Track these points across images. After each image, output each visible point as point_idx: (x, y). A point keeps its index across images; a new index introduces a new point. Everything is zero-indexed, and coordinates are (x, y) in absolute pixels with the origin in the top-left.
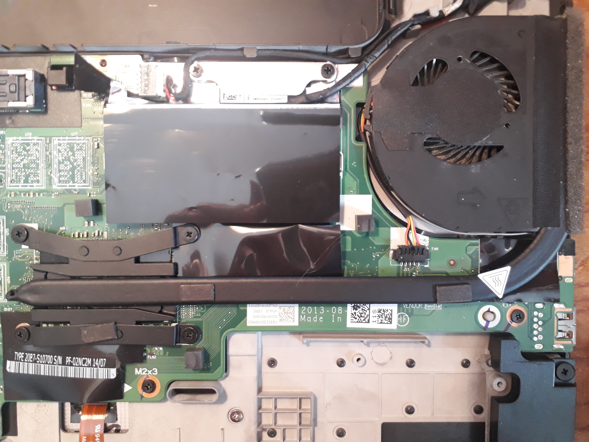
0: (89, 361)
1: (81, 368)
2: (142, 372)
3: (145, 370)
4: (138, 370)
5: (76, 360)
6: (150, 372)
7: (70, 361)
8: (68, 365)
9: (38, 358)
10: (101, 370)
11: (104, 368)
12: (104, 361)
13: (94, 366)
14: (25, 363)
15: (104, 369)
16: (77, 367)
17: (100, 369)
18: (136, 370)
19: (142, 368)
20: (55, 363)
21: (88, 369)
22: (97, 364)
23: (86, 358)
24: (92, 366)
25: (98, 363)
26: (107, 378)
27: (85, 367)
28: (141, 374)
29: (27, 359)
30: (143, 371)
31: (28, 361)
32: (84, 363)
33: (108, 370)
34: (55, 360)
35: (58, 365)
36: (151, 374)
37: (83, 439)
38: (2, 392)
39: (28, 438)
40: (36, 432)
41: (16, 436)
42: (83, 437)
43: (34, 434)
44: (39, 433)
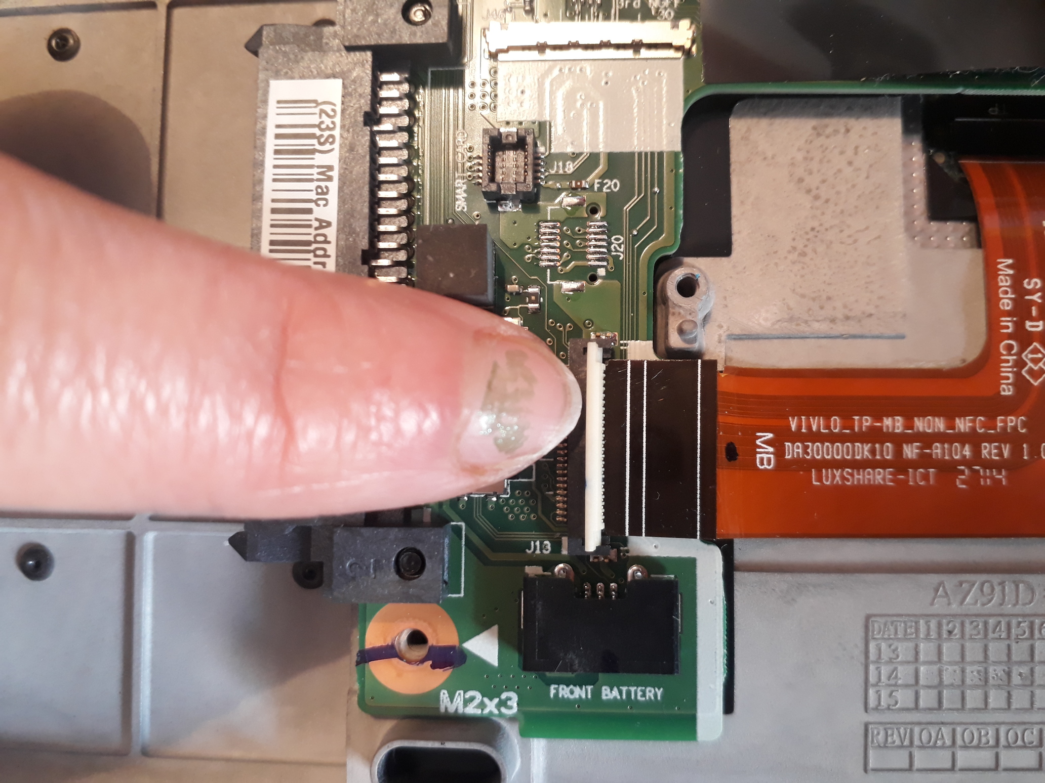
37: (999, 266)
38: (694, 49)
39: (776, 264)
40: (808, 237)
41: (724, 259)
42: (999, 260)
43: (800, 246)
44: (822, 241)
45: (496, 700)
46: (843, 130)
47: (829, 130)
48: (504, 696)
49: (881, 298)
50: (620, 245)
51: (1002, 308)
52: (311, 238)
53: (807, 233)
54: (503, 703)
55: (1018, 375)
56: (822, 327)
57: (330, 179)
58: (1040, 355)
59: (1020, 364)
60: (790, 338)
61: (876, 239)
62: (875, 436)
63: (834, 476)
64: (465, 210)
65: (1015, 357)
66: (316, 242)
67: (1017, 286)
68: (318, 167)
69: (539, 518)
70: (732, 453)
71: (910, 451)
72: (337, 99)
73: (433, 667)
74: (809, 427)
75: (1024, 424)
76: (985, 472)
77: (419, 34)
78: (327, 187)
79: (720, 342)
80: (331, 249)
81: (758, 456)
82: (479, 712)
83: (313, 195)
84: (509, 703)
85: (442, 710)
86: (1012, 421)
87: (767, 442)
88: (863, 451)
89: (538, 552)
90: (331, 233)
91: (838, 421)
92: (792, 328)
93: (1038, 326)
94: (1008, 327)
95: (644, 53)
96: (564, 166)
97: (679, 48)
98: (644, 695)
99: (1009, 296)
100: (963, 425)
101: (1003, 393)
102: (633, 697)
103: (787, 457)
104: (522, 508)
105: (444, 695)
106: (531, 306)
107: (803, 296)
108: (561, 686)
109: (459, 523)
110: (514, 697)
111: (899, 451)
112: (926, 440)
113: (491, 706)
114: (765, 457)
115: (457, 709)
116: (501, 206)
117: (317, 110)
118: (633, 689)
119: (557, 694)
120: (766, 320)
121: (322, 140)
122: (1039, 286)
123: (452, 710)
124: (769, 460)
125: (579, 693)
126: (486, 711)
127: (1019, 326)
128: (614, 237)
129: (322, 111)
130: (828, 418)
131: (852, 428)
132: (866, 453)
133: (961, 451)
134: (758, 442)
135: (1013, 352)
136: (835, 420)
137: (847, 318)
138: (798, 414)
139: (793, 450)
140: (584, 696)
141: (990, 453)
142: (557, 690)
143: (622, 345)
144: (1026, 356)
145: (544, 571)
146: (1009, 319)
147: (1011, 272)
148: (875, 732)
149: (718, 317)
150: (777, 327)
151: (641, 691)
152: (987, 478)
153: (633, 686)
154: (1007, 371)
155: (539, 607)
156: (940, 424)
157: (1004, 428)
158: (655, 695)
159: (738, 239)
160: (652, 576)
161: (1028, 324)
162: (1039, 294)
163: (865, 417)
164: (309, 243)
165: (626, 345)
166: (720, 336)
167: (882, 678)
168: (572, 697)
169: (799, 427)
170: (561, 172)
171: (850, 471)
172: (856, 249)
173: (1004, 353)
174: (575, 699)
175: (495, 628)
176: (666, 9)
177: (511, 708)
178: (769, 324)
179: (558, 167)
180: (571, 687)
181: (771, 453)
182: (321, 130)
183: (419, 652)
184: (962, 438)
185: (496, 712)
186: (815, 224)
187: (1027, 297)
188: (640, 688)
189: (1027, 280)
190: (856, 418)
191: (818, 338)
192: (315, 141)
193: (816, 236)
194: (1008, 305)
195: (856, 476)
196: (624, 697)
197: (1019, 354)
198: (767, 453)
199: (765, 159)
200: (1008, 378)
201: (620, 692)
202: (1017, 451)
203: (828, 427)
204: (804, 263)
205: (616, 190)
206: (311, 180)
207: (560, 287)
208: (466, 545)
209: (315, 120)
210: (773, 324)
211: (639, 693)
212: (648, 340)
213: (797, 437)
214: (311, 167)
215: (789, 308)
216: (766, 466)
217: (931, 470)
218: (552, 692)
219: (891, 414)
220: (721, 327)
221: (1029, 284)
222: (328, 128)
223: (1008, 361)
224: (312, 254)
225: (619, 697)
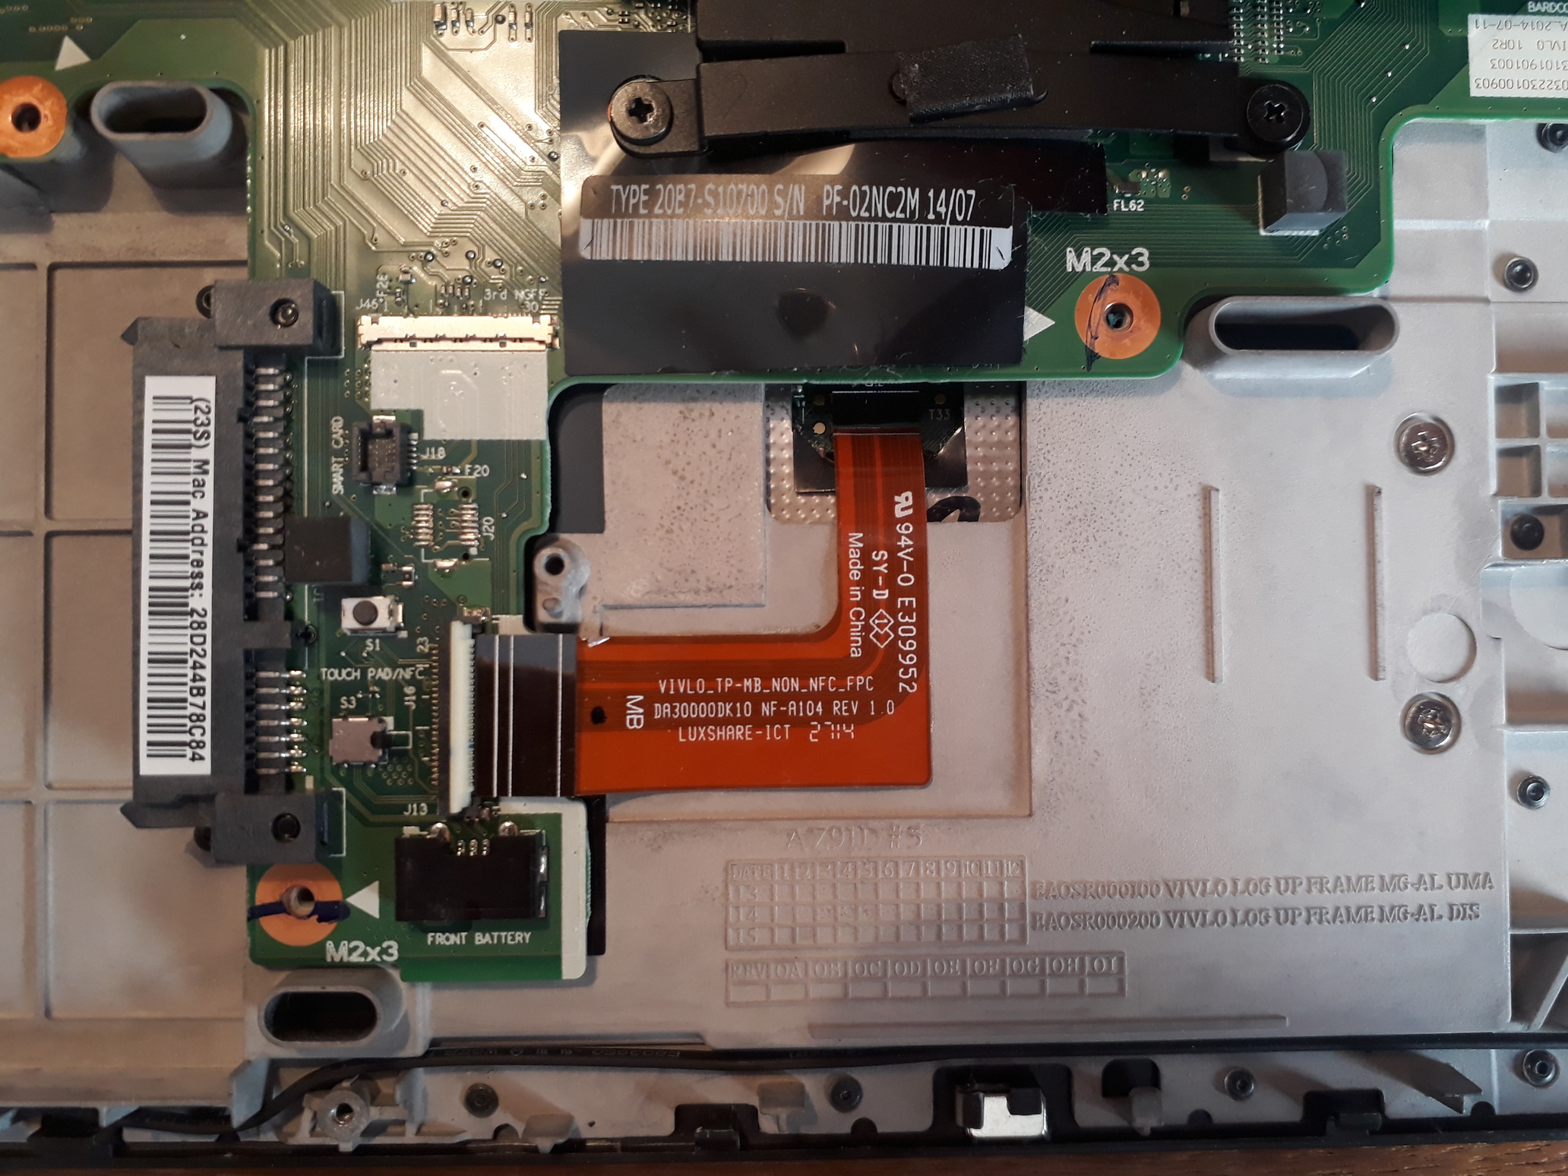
0: (912, 199)
1: (880, 224)
2: (1093, 264)
3: (1102, 255)
4: (1079, 256)
5: (863, 194)
6: (1121, 262)
7: (837, 199)
8: (830, 217)
9: (710, 199)
10: (956, 232)
11: (970, 224)
12: (969, 198)
13: (931, 216)
14: (654, 220)
15: (970, 229)
16: (866, 224)
17: (952, 228)
18: (1071, 256)
19: (1093, 249)
20: (778, 212)
21: (909, 229)
22: (942, 210)
23: (901, 189)
24: (923, 219)
25: (947, 206)
26: (976, 265)
27: (895, 220)
28: (1088, 269)
29: (662, 206)
30: (1095, 260)
31: (669, 212)
32: (893, 207)
33: (982, 231)
34: (779, 199)
35: (791, 217)
36: (1126, 269)
37: (851, 540)
38: (557, 342)
39: (645, 540)
40: (675, 515)
41: (597, 535)
42: (850, 534)
43: (667, 523)
44: (687, 519)
45: (378, 949)
46: (707, 413)
47: (695, 414)
48: (385, 945)
49: (739, 571)
50: (490, 526)
51: (852, 578)
52: (189, 528)
53: (673, 512)
54: (384, 951)
55: (866, 639)
56: (688, 598)
57: (206, 472)
58: (886, 621)
59: (867, 628)
60: (661, 607)
61: (737, 517)
62: (736, 696)
63: (699, 734)
64: (342, 492)
65: (863, 623)
66: (193, 531)
67: (865, 557)
68: (195, 461)
69: (415, 782)
70: (598, 716)
71: (767, 709)
72: (211, 396)
73: (320, 920)
74: (677, 689)
75: (871, 683)
76: (835, 727)
77: (286, 336)
78: (203, 481)
79: (595, 612)
80: (209, 538)
81: (628, 717)
82: (362, 960)
83: (190, 488)
84: (390, 951)
85: (329, 960)
86: (860, 680)
87: (637, 704)
88: (725, 709)
89: (415, 813)
90: (208, 523)
91: (703, 683)
92: (660, 599)
93: (884, 595)
94: (857, 596)
95: (510, 345)
96: (436, 452)
97: (541, 342)
98: (513, 939)
99: (858, 567)
100: (815, 684)
101: (852, 655)
102: (503, 941)
103: (656, 717)
104: (399, 774)
105: (330, 945)
106: (405, 583)
107: (670, 570)
108: (438, 934)
109: (340, 789)
110: (394, 944)
111: (757, 709)
112: (783, 698)
113: (373, 954)
114: (635, 716)
115: (342, 959)
116: (376, 489)
117: (192, 406)
118: (503, 934)
119: (433, 942)
120: (637, 591)
121: (198, 435)
122: (885, 558)
123: (337, 959)
124: (639, 721)
125: (454, 939)
126: (369, 959)
127: (867, 595)
128: (485, 519)
129: (197, 408)
130: (693, 681)
131: (716, 690)
132: (728, 711)
133: (815, 708)
134: (628, 705)
135: (862, 618)
136: (701, 682)
137: (710, 590)
138: (666, 677)
139: (661, 710)
140: (458, 942)
141: (840, 710)
142: (434, 937)
143: (494, 619)
144: (874, 621)
145: (421, 831)
146: (858, 588)
147: (861, 545)
148: (735, 968)
149: (593, 590)
150: (647, 597)
151: (512, 935)
152: (836, 732)
153: (504, 931)
154: (855, 635)
155: (409, 865)
156: (795, 684)
157: (853, 687)
158: (524, 938)
159: (610, 517)
160: (522, 831)
161: (875, 592)
162: (886, 565)
163: (727, 679)
164: (187, 533)
165: (497, 619)
166: (595, 607)
167: (741, 917)
168: (448, 943)
169: (668, 689)
170: (433, 457)
171: (713, 728)
172: (718, 527)
173: (854, 619)
174: (450, 945)
175: (376, 884)
176: (531, 301)
177: (391, 955)
178: (639, 596)
179: (430, 453)
180: (447, 934)
181: (642, 714)
182: (196, 425)
183: (308, 908)
184: (815, 697)
185: (378, 959)
186: (681, 503)
187: (875, 568)
188: (510, 933)
189: (875, 553)
190: (720, 680)
191: (686, 607)
192: (191, 437)
193: (682, 515)
194: (857, 575)
195: (719, 733)
196: (495, 941)
197: (866, 619)
198: (637, 714)
199: (635, 441)
200: (857, 642)
201: (492, 938)
202: (864, 708)
203: (693, 688)
204: (671, 540)
205: (485, 475)
206: (188, 474)
207: (434, 565)
208: (347, 808)
209: (191, 416)
210: (643, 596)
211: (509, 938)
212: (519, 614)
213: (666, 698)
214: (188, 461)
215: (657, 581)
216: (635, 726)
217: (787, 726)
218: (430, 940)
219: (751, 676)
220: (595, 598)
221: (877, 555)
222: (202, 424)
223: (857, 627)
224: (190, 543)
225: (491, 942)
